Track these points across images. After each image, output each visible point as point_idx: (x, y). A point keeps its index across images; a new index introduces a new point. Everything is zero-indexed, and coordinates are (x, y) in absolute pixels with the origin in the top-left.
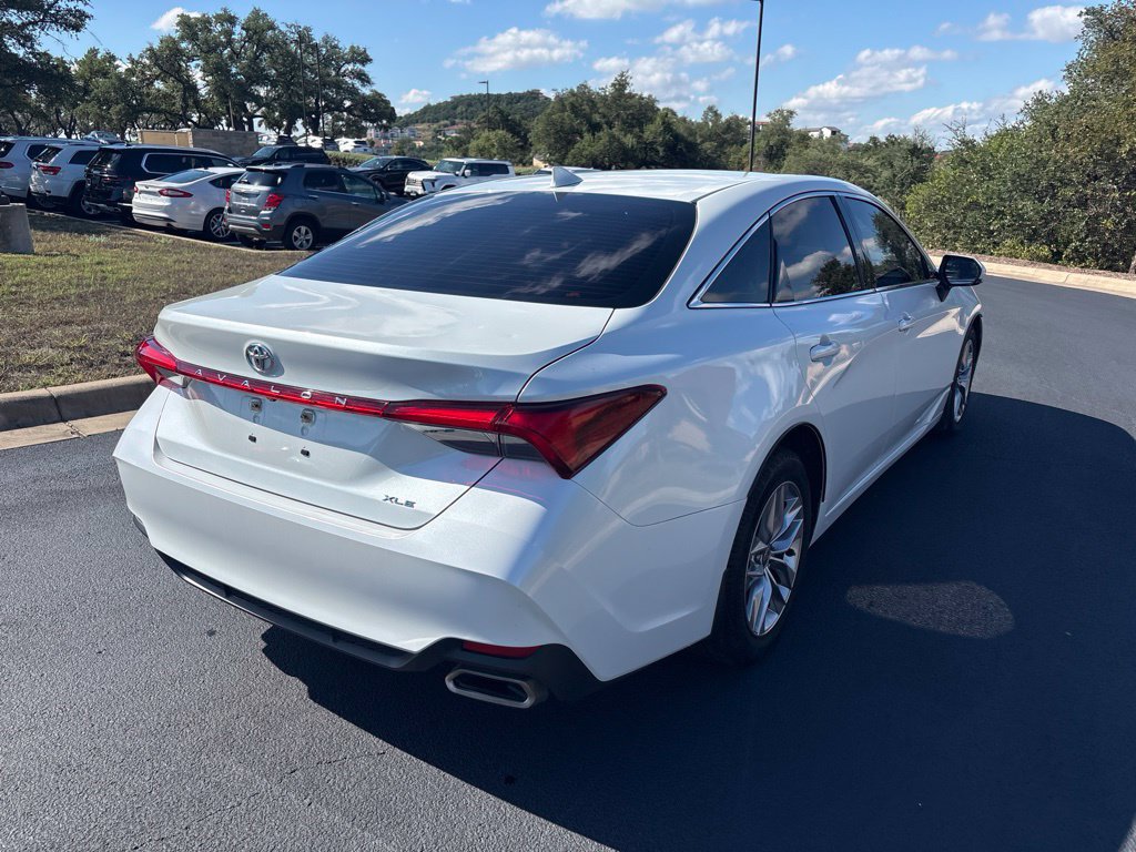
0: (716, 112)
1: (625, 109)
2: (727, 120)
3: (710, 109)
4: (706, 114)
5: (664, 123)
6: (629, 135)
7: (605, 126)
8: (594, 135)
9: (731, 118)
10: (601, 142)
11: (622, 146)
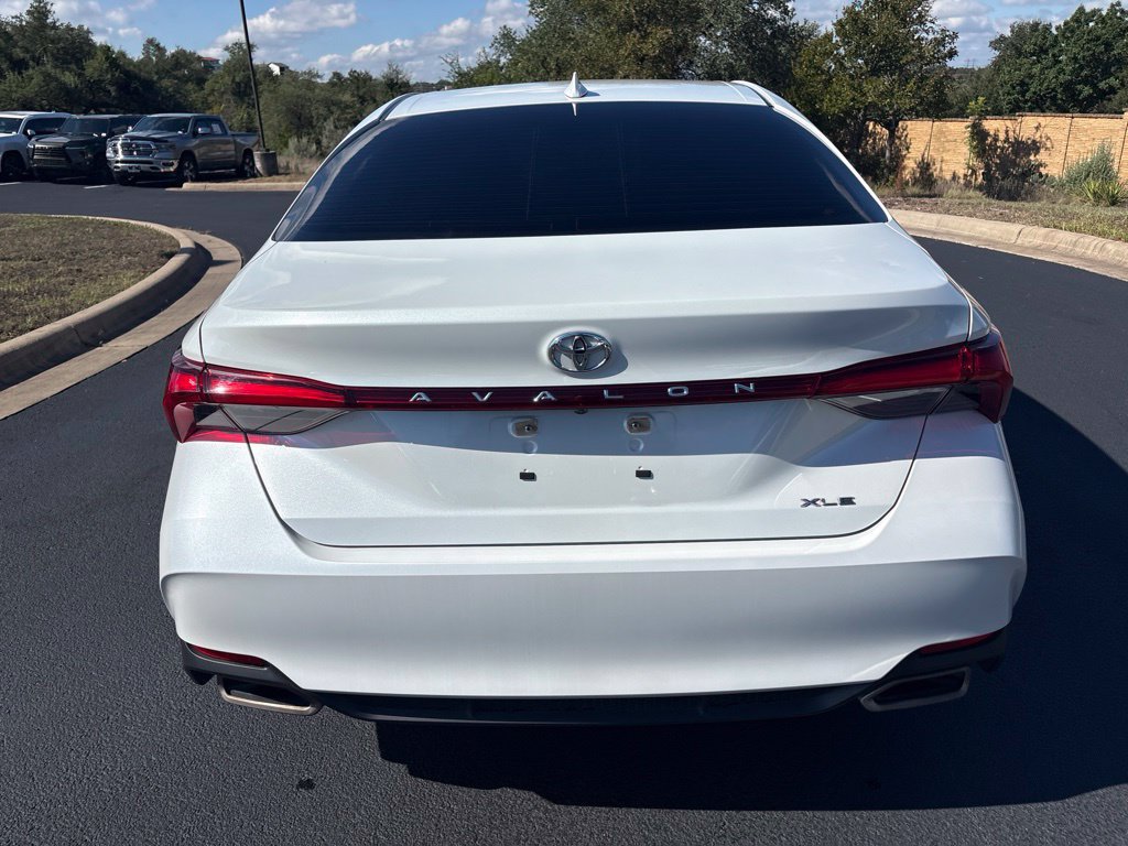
0: (158, 45)
1: (53, 42)
2: (173, 55)
3: (151, 42)
4: (146, 48)
5: (107, 58)
6: (67, 73)
7: (31, 63)
8: (20, 73)
9: (177, 52)
10: (34, 81)
11: (63, 87)
